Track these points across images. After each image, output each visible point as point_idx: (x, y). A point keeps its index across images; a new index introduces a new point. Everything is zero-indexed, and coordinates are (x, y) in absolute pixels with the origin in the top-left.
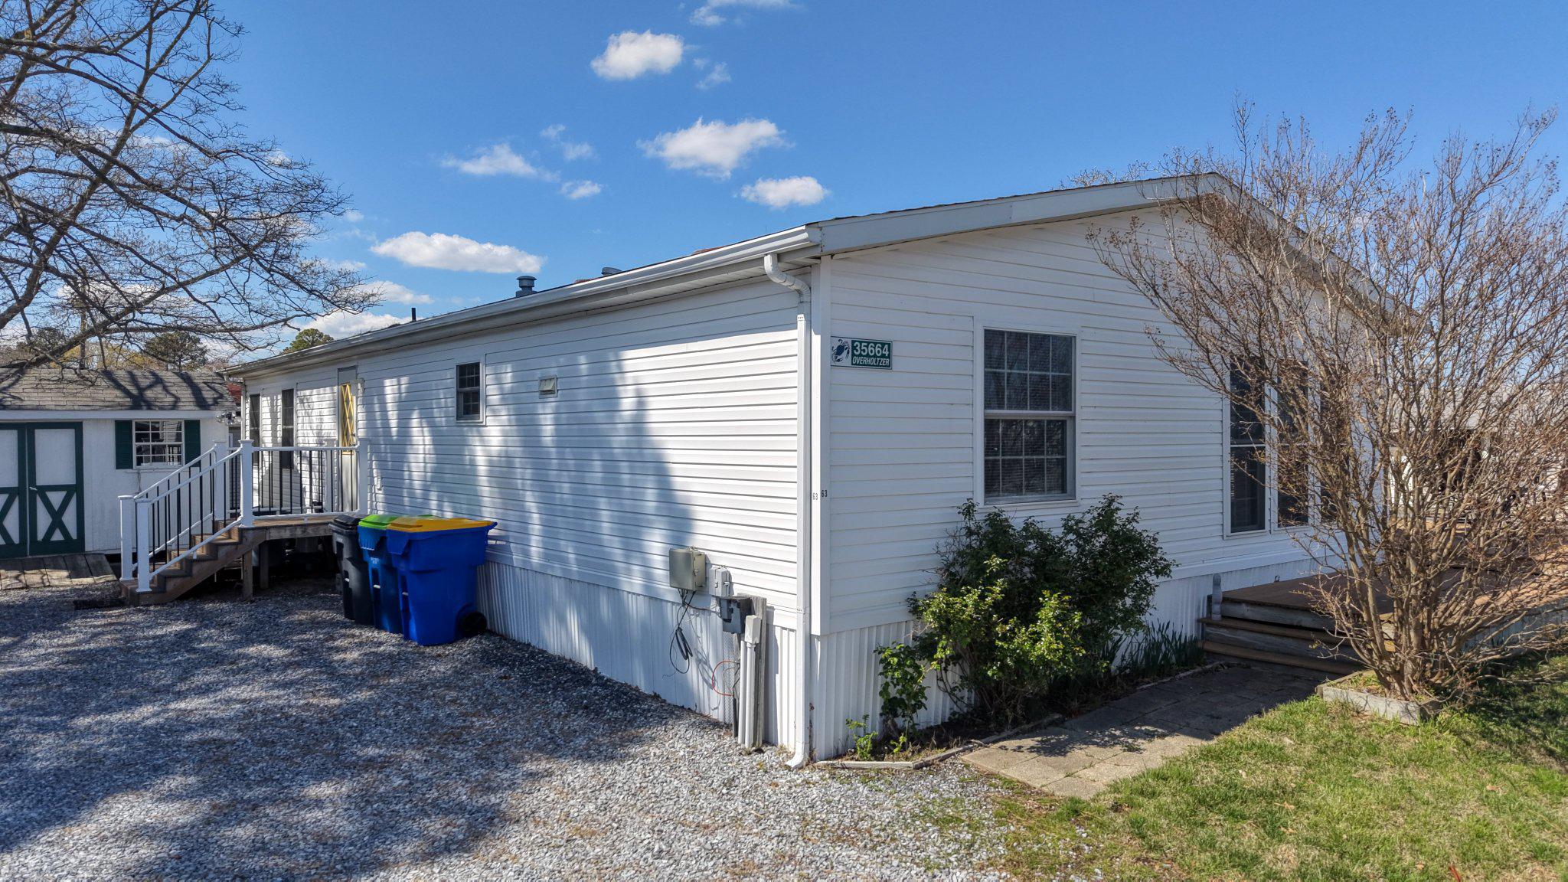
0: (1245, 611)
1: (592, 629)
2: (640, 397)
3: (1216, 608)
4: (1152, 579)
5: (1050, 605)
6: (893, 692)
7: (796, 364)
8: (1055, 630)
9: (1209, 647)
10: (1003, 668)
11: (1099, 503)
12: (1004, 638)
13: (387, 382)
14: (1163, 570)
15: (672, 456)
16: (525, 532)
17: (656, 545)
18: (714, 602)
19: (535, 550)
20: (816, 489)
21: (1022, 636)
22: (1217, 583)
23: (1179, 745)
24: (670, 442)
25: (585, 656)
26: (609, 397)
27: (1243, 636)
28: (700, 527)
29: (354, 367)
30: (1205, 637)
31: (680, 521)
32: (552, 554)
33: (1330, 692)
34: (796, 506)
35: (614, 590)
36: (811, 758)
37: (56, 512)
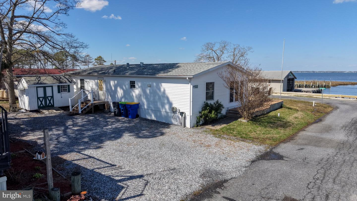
0: (231, 112)
1: (156, 116)
3: (228, 111)
4: (222, 109)
5: (213, 112)
6: (198, 121)
7: (189, 88)
8: (214, 114)
9: (227, 116)
10: (209, 118)
11: (217, 100)
12: (209, 115)
13: (111, 81)
14: (224, 108)
15: (169, 96)
16: (144, 104)
17: (167, 107)
18: (177, 113)
19: (146, 107)
20: (191, 101)
21: (211, 115)
22: (228, 108)
23: (225, 125)
24: (169, 94)
25: (155, 119)
26: (159, 88)
27: (231, 114)
28: (173, 104)
29: (103, 78)
30: (227, 115)
31: (170, 104)
32: (148, 106)
33: (239, 120)
34: (189, 103)
35: (160, 111)
36: (191, 128)
37: (50, 101)
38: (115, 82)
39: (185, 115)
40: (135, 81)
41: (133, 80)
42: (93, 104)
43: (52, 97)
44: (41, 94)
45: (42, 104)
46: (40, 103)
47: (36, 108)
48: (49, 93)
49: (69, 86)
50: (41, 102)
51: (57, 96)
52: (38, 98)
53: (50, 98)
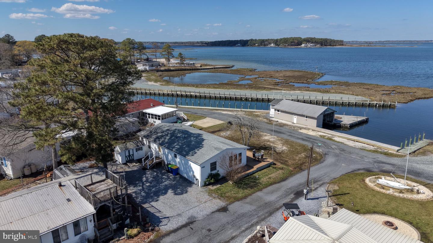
1: (187, 176)
2: (190, 164)
4: (219, 176)
6: (205, 184)
7: (199, 167)
10: (210, 182)
11: (217, 171)
12: (210, 180)
13: (165, 149)
15: (192, 168)
16: (182, 168)
17: (191, 173)
18: (195, 178)
19: (183, 170)
23: (220, 185)
31: (193, 172)
33: (229, 181)
34: (200, 175)
36: (201, 187)
37: (132, 157)
38: (167, 151)
39: (198, 180)
40: (177, 155)
42: (155, 162)
43: (133, 155)
44: (127, 154)
45: (128, 159)
46: (127, 159)
47: (125, 162)
48: (131, 153)
49: (142, 147)
50: (127, 158)
51: (136, 154)
52: (126, 157)
53: (132, 156)
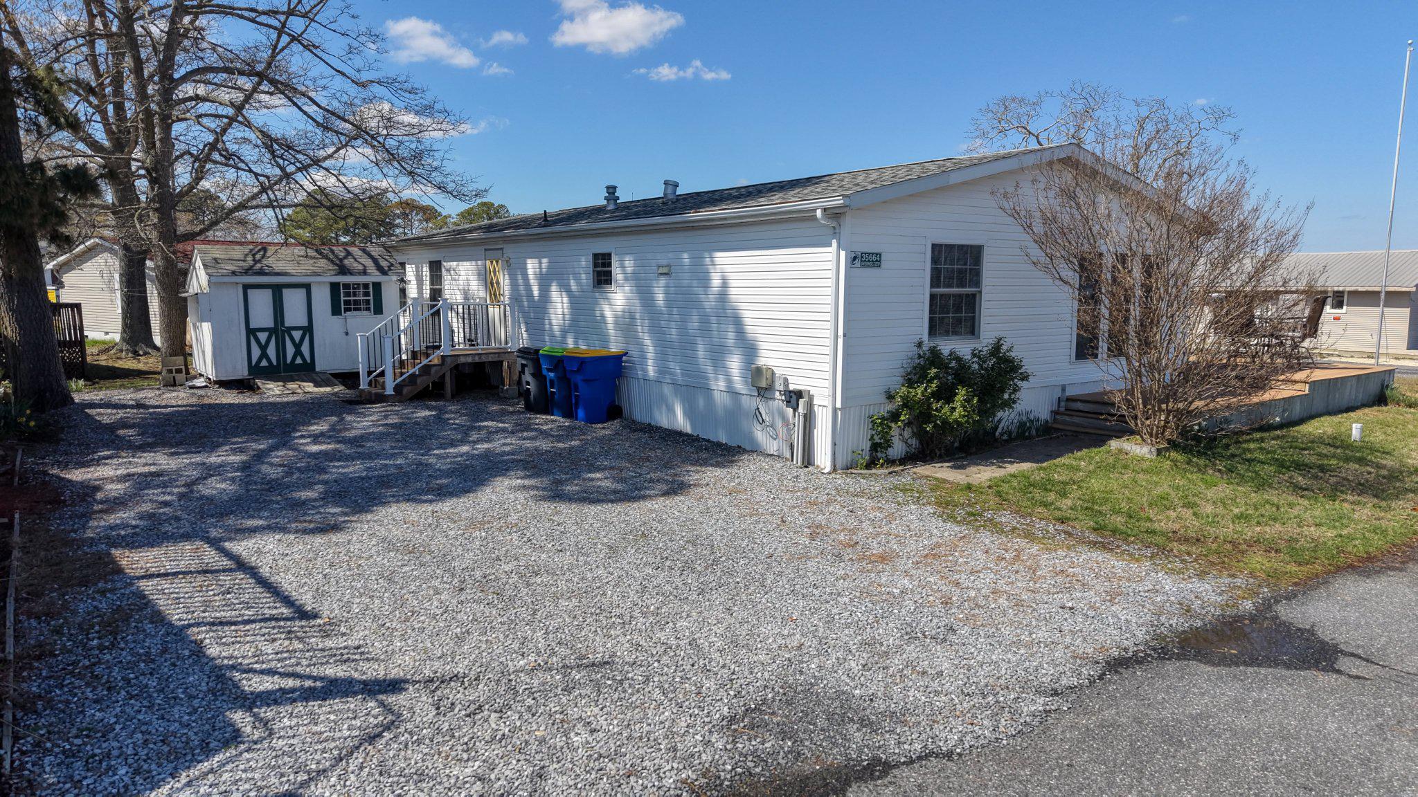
0: (1079, 406)
1: (690, 413)
2: (725, 280)
3: (1063, 404)
4: (1019, 383)
5: (961, 394)
6: (877, 439)
7: (831, 265)
8: (963, 406)
9: (1055, 426)
10: (936, 426)
11: (992, 341)
12: (936, 410)
13: (529, 261)
14: (1025, 378)
15: (746, 314)
16: (643, 357)
17: (735, 364)
18: (777, 394)
19: (651, 370)
20: (841, 332)
21: (946, 409)
22: (1064, 390)
23: (1026, 466)
24: (742, 306)
25: (688, 429)
26: (705, 280)
27: (1076, 420)
28: (763, 353)
29: (502, 249)
30: (1055, 421)
31: (750, 350)
32: (663, 370)
33: (1114, 444)
34: (829, 342)
35: (708, 391)
36: (834, 469)
37: (298, 346)
38: (540, 263)
39: (810, 405)
40: (610, 255)
41: (601, 246)
42: (449, 360)
43: (308, 330)
44: (262, 315)
45: (264, 355)
46: (256, 352)
47: (242, 372)
48: (295, 315)
49: (377, 286)
50: (264, 348)
51: (328, 327)
52: (251, 332)
53: (297, 335)
